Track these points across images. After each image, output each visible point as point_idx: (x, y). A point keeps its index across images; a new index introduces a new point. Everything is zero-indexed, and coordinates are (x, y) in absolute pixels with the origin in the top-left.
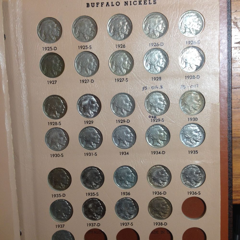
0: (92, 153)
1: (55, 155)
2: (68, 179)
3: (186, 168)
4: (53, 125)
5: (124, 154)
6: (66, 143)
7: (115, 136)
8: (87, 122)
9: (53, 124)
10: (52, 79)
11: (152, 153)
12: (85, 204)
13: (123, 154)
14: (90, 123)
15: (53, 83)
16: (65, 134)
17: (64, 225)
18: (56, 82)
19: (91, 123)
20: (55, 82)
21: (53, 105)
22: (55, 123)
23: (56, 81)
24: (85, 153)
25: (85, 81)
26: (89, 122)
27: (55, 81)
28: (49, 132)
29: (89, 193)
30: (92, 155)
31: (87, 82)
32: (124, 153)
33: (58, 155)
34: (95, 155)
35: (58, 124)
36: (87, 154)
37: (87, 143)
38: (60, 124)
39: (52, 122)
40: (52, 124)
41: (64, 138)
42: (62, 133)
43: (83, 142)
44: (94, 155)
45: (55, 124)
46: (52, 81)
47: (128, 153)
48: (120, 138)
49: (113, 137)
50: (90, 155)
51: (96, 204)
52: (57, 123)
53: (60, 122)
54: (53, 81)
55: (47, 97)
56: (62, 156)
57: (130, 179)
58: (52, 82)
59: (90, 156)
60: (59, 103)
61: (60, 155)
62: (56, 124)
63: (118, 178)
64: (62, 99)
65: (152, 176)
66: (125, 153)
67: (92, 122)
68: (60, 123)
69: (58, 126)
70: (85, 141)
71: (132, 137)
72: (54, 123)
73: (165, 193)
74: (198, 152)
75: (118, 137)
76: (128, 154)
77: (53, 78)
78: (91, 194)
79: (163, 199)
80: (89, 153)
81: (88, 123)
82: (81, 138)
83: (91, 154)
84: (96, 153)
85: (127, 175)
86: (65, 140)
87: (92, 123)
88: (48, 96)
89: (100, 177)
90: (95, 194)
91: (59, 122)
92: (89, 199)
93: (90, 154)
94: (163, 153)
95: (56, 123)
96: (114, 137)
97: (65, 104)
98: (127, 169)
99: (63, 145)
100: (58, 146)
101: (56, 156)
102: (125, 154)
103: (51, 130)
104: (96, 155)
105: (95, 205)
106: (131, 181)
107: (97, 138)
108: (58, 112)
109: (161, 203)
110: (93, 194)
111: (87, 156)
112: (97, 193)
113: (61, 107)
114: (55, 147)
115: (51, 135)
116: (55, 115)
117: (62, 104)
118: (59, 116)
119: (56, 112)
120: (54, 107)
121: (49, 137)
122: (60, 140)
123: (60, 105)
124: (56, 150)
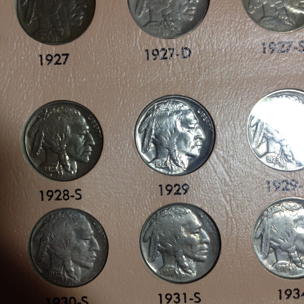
0: (185, 294)
4: (58, 199)
5: (292, 296)
6: (97, 258)
7: (262, 236)
8: (169, 188)
9: (56, 195)
10: (53, 49)
13: (289, 296)
14: (177, 193)
15: (57, 63)
16: (93, 229)
18: (66, 58)
19: (181, 191)
20: (63, 58)
21: (56, 135)
22: (62, 194)
23: (67, 55)
24: (160, 295)
25: (161, 54)
26: (174, 188)
27: (63, 55)
28: (41, 223)
30: (185, 302)
31: (168, 55)
32: (294, 294)
33: (72, 301)
34: (195, 302)
35: (73, 196)
36: (169, 297)
37: (165, 258)
38: (78, 196)
39: (51, 191)
40: (51, 196)
41: (92, 243)
42: (84, 227)
43: (155, 255)
44: (191, 299)
45: (61, 197)
46: (53, 55)
50: (177, 300)
52: (70, 195)
53: (80, 190)
54: (56, 55)
55: (36, 109)
58: (55, 60)
59: (176, 302)
60: (77, 128)
61: (78, 300)
62: (67, 195)
64: (86, 113)
66: (298, 293)
67: (185, 187)
68: (78, 192)
69: (72, 203)
70: (162, 252)
72: (58, 193)
75: (272, 239)
77: (57, 45)
80: (175, 294)
81: (170, 191)
82: (147, 244)
83: (182, 297)
84: (197, 295)
86: (95, 251)
87: (186, 191)
88: (41, 104)
91: (76, 191)
93: (178, 298)
95: (66, 193)
96: (259, 241)
99: (88, 268)
100: (71, 271)
102: (296, 296)
103: (50, 216)
104: (198, 300)
107: (201, 242)
108: (72, 158)
111: (168, 303)
113: (81, 139)
114: (62, 275)
115: (49, 234)
116: (63, 166)
117: (86, 130)
118: (74, 172)
119: (65, 156)
120: (59, 140)
121: (41, 239)
122: (77, 249)
123: (81, 135)
124: (64, 283)
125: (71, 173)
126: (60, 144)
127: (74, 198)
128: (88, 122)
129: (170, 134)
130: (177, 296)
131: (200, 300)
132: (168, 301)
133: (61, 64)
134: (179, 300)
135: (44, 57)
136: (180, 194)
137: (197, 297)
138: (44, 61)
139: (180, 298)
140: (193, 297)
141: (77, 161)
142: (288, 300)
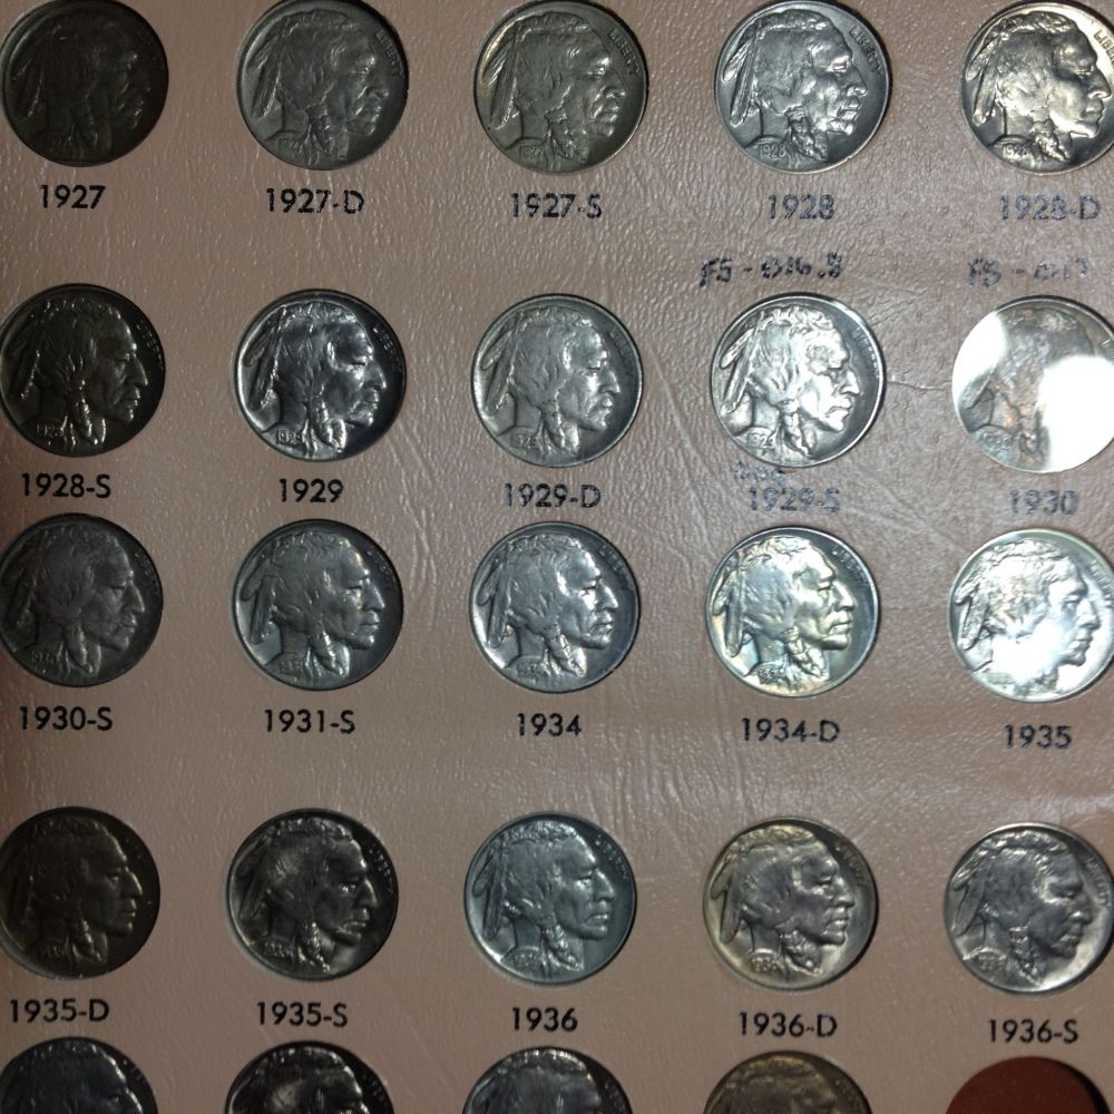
0: (321, 713)
1: (55, 718)
2: (136, 897)
3: (983, 853)
4: (59, 493)
5: (546, 729)
6: (138, 629)
7: (492, 599)
8: (301, 487)
9: (55, 485)
10: (72, 175)
11: (747, 728)
12: (244, 1083)
13: (540, 728)
14: (317, 499)
15: (77, 205)
16: (132, 567)
18: (99, 196)
19: (327, 495)
20: (92, 195)
21: (65, 359)
22: (70, 484)
23: (101, 189)
24: (269, 712)
25: (301, 200)
26: (310, 488)
27: (92, 188)
28: (20, 546)
29: (281, 1004)
30: (322, 730)
31: (315, 203)
32: (551, 725)
33: (78, 716)
34: (343, 731)
35: (91, 490)
36: (287, 717)
37: (287, 637)
38: (103, 491)
39: (47, 476)
40: (46, 488)
41: (129, 597)
42: (113, 561)
43: (261, 630)
44: (335, 725)
45: (67, 490)
46: (72, 187)
47: (575, 721)
48: (526, 617)
49: (479, 605)
50: (304, 726)
51: (324, 1089)
52: (85, 486)
53: (107, 477)
54: (78, 187)
55: (25, 298)
56: (105, 724)
57: (581, 911)
58: (74, 197)
59: (302, 730)
60: (113, 347)
61: (91, 714)
62: (80, 486)
63: (497, 903)
64: (134, 315)
65: (739, 899)
66: (559, 724)
67: (335, 487)
68: (104, 481)
69: (89, 505)
70: (279, 622)
71: (611, 610)
72: (61, 480)
73: (827, 1026)
74: (1069, 740)
75: (513, 608)
76: (578, 731)
77: (82, 166)
78: (291, 1014)
79: (809, 1067)
80: (300, 712)
81: (303, 493)
82: (250, 604)
83: (315, 720)
84: (347, 717)
85: (559, 880)
86: (136, 613)
87: (336, 494)
88: (38, 289)
89: (364, 892)
90: (327, 1009)
91: (100, 478)
92: (278, 1049)
93: (307, 720)
94: (822, 730)
95: (77, 481)
96: (486, 609)
97: (153, 357)
98: (563, 836)
99: (116, 648)
100: (80, 653)
101: (60, 723)
102: (556, 729)
103: (42, 533)
104: (348, 727)
105: (320, 1097)
106: (585, 927)
107: (366, 609)
108: (97, 411)
109: (798, 1098)
110: (310, 1011)
111: (284, 730)
112: (336, 1008)
113: (119, 372)
114: (58, 659)
115: (37, 571)
116: (77, 427)
117: (131, 351)
118: (99, 441)
119: (81, 405)
120: (71, 369)
121: (19, 580)
122: (96, 607)
123: (118, 361)
124: (63, 676)
125: (92, 443)
126: (71, 378)
127: (94, 494)
128: (137, 336)
129: (312, 374)
130: (304, 716)
131: (353, 728)
132: (284, 726)
133: (86, 206)
134: (309, 726)
135: (51, 190)
136: (324, 500)
137: (348, 721)
138: (52, 199)
139: (312, 720)
140: (339, 720)
141: (106, 417)
142: (538, 738)
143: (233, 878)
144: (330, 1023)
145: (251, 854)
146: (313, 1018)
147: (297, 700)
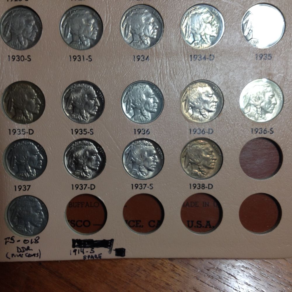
0: (83, 56)
1: (16, 58)
2: (39, 104)
7: (126, 26)
11: (191, 57)
12: (68, 150)
13: (139, 59)
16: (35, 21)
17: (30, 186)
24: (70, 56)
29: (77, 129)
30: (84, 61)
33: (22, 58)
34: (89, 61)
36: (75, 57)
42: (29, 19)
43: (67, 35)
44: (87, 59)
47: (148, 57)
51: (89, 151)
56: (29, 60)
59: (79, 61)
61: (26, 57)
65: (189, 101)
69: (23, 3)
71: (156, 29)
73: (211, 131)
74: (271, 57)
76: (148, 59)
78: (80, 132)
83: (82, 58)
85: (144, 98)
86: (36, 32)
89: (96, 102)
90: (88, 130)
93: (80, 58)
94: (210, 57)
98: (145, 87)
99: (31, 41)
101: (18, 60)
102: (143, 59)
105: (87, 153)
106: (151, 110)
110: (84, 131)
111: (74, 61)
112: (91, 130)
114: (17, 44)
115: (11, 21)
121: (6, 24)
124: (18, 48)
130: (79, 57)
131: (91, 60)
132: (74, 60)
134: (80, 60)
137: (90, 58)
139: (81, 58)
140: (88, 58)
142: (138, 62)
143: (63, 99)
144: (89, 134)
145: (68, 93)
146: (85, 133)
147: (77, 53)
